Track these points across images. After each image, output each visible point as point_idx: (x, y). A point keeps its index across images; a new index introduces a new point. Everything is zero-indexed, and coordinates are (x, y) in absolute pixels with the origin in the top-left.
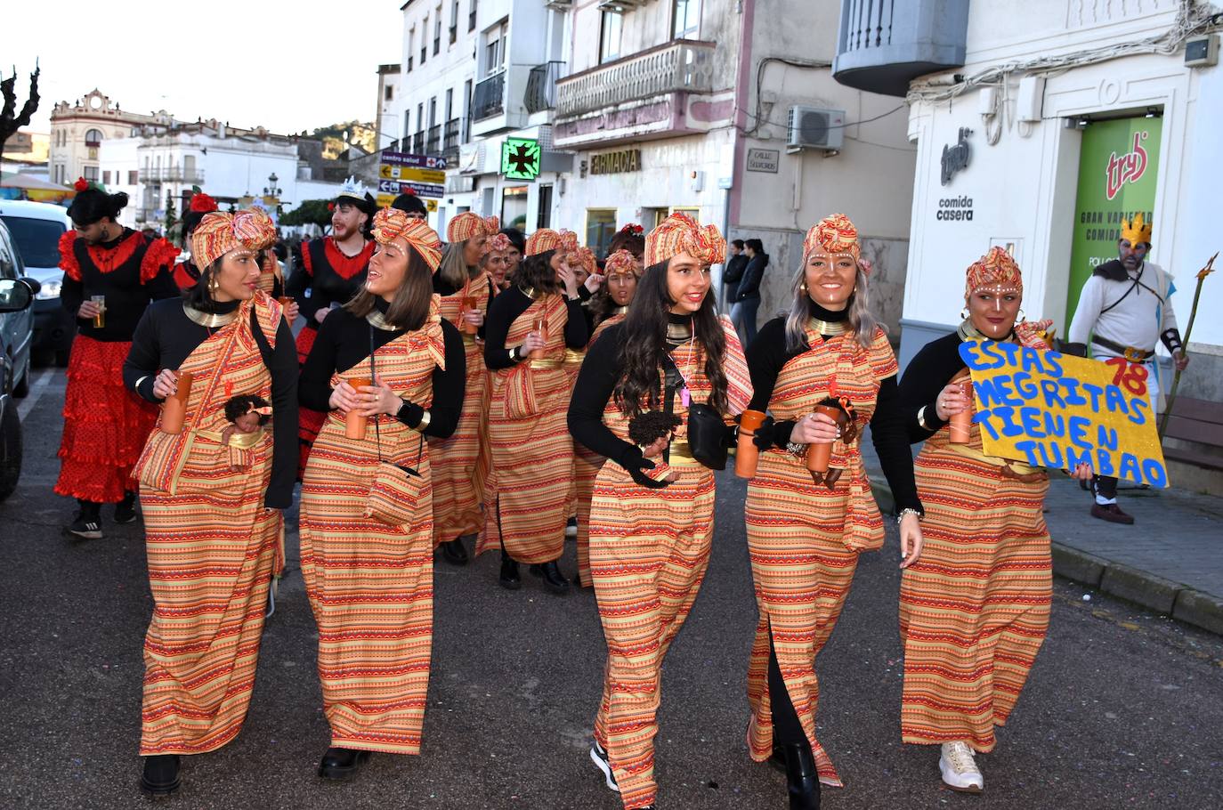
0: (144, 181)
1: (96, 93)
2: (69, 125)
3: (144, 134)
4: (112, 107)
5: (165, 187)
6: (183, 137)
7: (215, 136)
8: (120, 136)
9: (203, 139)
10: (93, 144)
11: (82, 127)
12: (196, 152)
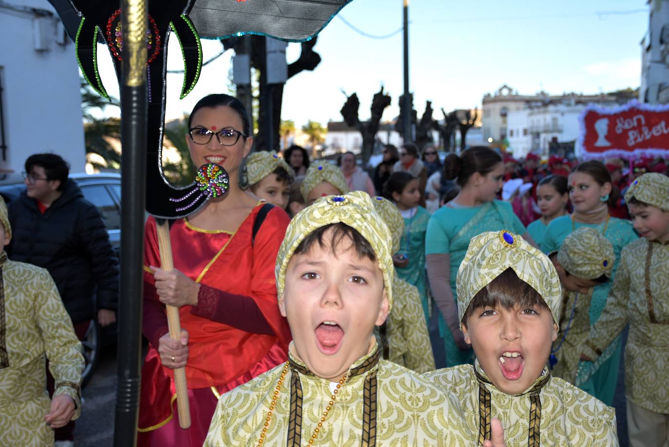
0: (532, 133)
1: (505, 87)
2: (491, 106)
3: (531, 108)
4: (514, 93)
5: (543, 136)
6: (551, 108)
7: (569, 105)
8: (518, 109)
9: (562, 108)
10: (504, 115)
11: (498, 107)
12: (558, 116)
